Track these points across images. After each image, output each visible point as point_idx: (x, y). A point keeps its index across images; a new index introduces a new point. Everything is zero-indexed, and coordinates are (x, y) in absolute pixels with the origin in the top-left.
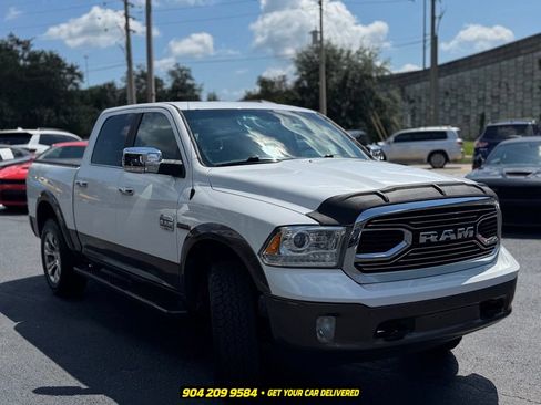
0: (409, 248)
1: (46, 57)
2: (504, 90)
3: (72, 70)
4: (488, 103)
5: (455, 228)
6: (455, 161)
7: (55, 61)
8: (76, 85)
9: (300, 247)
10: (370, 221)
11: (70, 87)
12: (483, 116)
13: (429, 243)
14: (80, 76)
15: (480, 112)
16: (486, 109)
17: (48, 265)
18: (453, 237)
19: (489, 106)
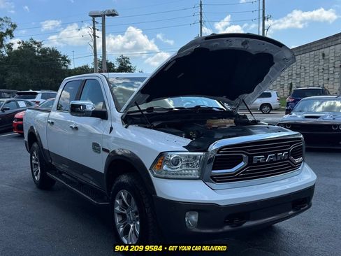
0: (246, 167)
1: (50, 51)
2: (303, 70)
3: (64, 58)
4: (294, 78)
5: (276, 153)
6: (276, 110)
7: (55, 53)
8: (67, 66)
9: (176, 165)
10: (220, 149)
11: (63, 67)
12: (291, 84)
13: (259, 163)
14: (69, 62)
15: (290, 82)
16: (293, 81)
17: (34, 170)
18: (274, 159)
19: (295, 79)
